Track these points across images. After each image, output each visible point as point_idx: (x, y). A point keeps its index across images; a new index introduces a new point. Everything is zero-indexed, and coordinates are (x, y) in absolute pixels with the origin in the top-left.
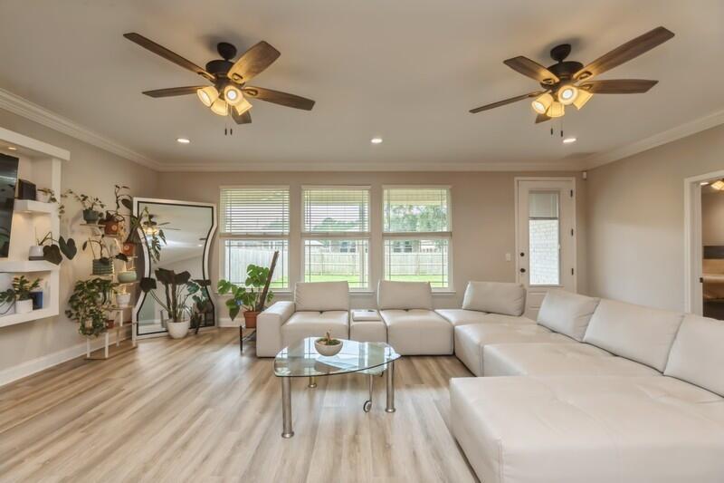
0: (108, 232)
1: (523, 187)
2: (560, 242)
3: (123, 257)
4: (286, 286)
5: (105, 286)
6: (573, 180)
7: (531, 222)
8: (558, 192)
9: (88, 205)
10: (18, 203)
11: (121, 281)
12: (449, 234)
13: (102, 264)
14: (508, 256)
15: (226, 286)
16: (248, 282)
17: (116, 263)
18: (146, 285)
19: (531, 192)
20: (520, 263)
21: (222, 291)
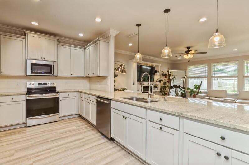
0: (166, 77)
3: (168, 82)
4: (206, 91)
5: (165, 87)
9: (163, 73)
10: (155, 73)
11: (168, 86)
13: (165, 83)
15: (189, 89)
16: (194, 88)
17: (167, 83)
18: (171, 88)
21: (188, 90)
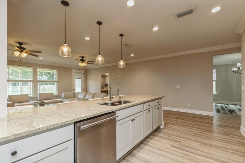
1: (74, 71)
2: (81, 84)
6: (84, 71)
7: (76, 79)
8: (81, 73)
12: (57, 81)
14: (71, 86)
19: (76, 73)
20: (73, 88)
